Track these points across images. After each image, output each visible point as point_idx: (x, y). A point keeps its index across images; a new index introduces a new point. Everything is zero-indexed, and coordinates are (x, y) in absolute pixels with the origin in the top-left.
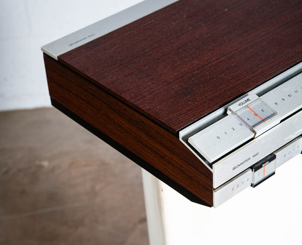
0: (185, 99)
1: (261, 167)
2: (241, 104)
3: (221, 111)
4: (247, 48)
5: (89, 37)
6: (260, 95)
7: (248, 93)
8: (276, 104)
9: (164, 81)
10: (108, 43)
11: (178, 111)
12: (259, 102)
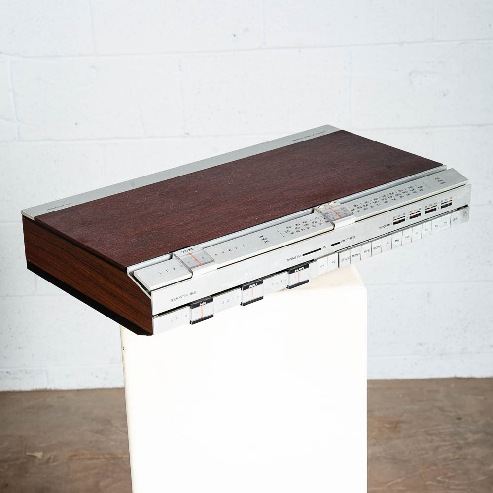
1: (198, 305)
2: (185, 251)
3: (167, 256)
5: (66, 205)
8: (216, 255)
9: (124, 236)
12: (202, 252)
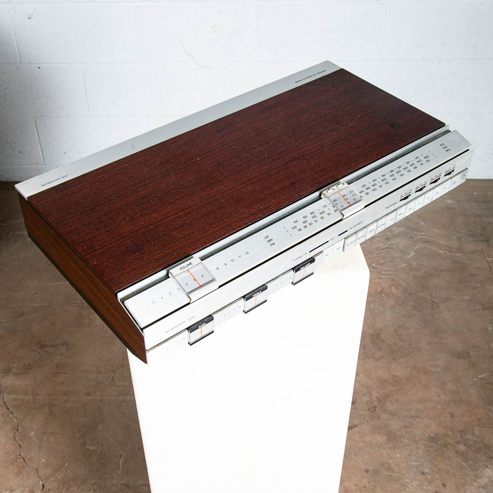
0: (134, 256)
1: (196, 328)
2: (183, 268)
3: (163, 273)
4: (206, 204)
5: (62, 178)
6: (203, 259)
7: (193, 256)
8: (217, 268)
9: (119, 235)
10: (78, 186)
11: (123, 270)
12: (200, 266)
